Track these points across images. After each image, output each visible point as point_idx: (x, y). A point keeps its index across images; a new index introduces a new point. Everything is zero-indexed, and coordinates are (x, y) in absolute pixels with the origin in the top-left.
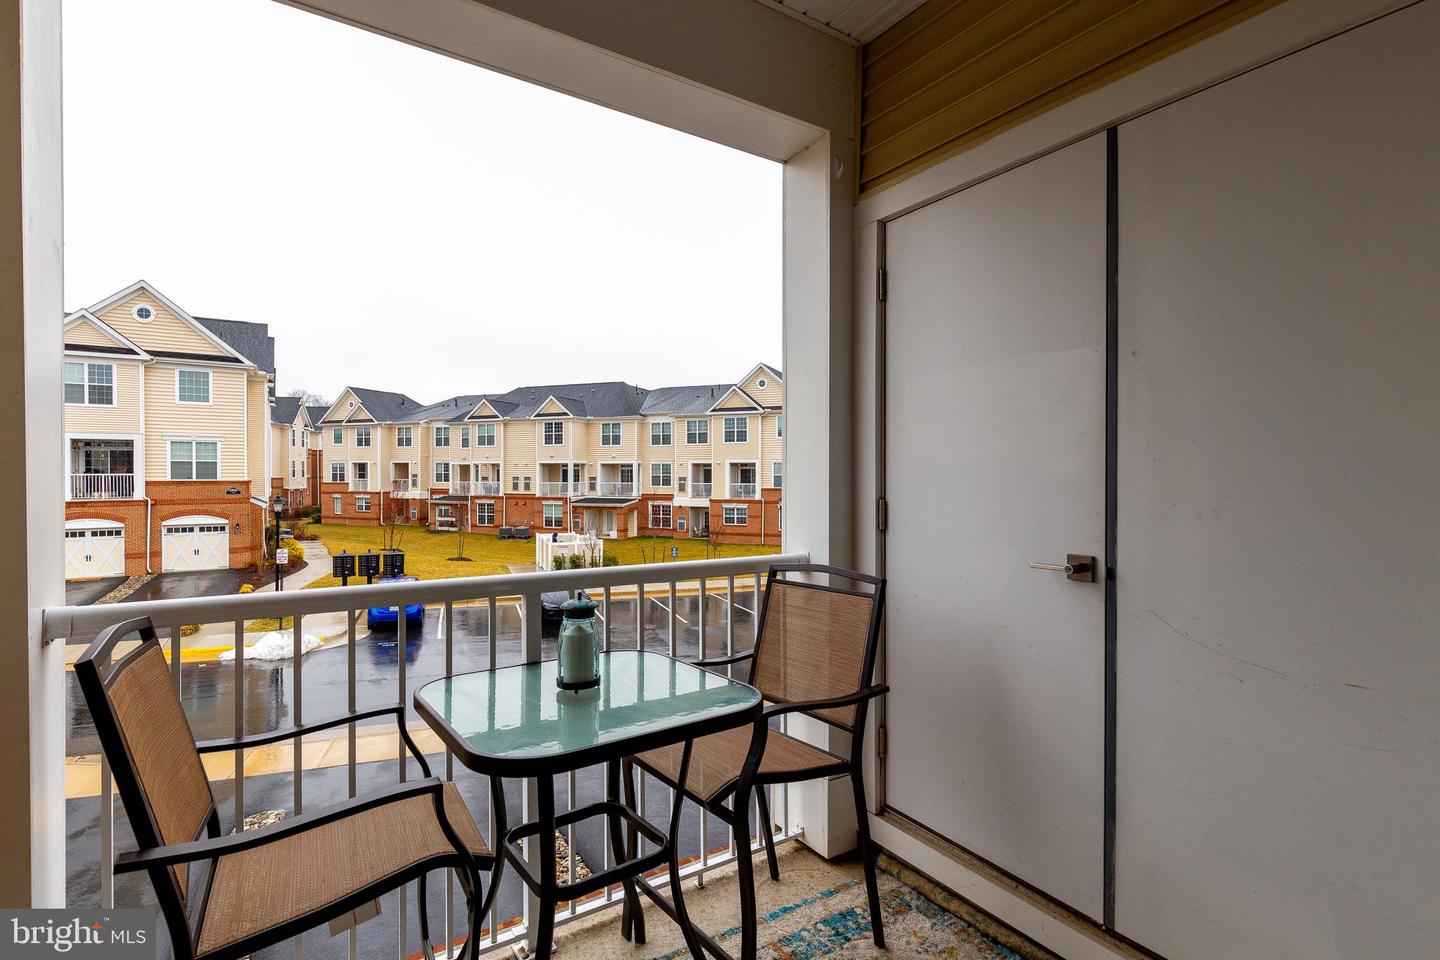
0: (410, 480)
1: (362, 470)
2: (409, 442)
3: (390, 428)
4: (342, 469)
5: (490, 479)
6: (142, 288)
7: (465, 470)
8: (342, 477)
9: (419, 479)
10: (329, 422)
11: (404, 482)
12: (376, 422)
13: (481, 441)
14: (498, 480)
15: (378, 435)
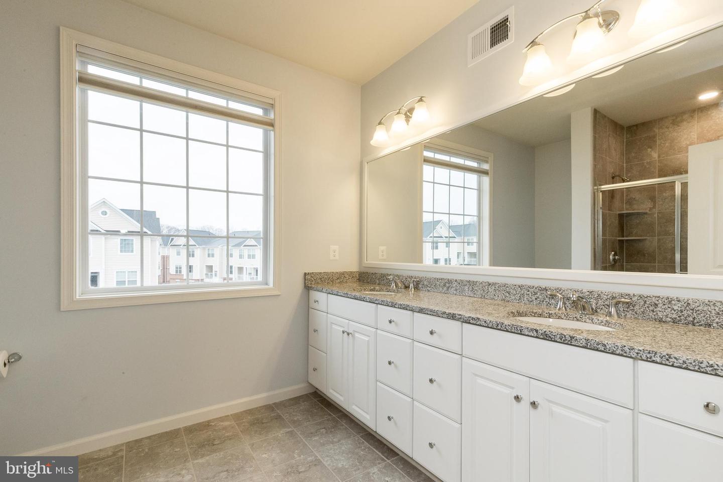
0: (214, 273)
1: (190, 269)
2: (213, 255)
3: (204, 249)
4: (180, 268)
5: (253, 274)
6: (104, 202)
7: (240, 269)
8: (180, 272)
9: (218, 273)
10: (174, 245)
11: (211, 274)
12: (198, 246)
13: (249, 257)
14: (257, 275)
15: (198, 252)
